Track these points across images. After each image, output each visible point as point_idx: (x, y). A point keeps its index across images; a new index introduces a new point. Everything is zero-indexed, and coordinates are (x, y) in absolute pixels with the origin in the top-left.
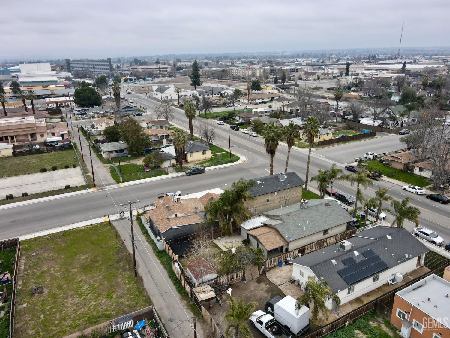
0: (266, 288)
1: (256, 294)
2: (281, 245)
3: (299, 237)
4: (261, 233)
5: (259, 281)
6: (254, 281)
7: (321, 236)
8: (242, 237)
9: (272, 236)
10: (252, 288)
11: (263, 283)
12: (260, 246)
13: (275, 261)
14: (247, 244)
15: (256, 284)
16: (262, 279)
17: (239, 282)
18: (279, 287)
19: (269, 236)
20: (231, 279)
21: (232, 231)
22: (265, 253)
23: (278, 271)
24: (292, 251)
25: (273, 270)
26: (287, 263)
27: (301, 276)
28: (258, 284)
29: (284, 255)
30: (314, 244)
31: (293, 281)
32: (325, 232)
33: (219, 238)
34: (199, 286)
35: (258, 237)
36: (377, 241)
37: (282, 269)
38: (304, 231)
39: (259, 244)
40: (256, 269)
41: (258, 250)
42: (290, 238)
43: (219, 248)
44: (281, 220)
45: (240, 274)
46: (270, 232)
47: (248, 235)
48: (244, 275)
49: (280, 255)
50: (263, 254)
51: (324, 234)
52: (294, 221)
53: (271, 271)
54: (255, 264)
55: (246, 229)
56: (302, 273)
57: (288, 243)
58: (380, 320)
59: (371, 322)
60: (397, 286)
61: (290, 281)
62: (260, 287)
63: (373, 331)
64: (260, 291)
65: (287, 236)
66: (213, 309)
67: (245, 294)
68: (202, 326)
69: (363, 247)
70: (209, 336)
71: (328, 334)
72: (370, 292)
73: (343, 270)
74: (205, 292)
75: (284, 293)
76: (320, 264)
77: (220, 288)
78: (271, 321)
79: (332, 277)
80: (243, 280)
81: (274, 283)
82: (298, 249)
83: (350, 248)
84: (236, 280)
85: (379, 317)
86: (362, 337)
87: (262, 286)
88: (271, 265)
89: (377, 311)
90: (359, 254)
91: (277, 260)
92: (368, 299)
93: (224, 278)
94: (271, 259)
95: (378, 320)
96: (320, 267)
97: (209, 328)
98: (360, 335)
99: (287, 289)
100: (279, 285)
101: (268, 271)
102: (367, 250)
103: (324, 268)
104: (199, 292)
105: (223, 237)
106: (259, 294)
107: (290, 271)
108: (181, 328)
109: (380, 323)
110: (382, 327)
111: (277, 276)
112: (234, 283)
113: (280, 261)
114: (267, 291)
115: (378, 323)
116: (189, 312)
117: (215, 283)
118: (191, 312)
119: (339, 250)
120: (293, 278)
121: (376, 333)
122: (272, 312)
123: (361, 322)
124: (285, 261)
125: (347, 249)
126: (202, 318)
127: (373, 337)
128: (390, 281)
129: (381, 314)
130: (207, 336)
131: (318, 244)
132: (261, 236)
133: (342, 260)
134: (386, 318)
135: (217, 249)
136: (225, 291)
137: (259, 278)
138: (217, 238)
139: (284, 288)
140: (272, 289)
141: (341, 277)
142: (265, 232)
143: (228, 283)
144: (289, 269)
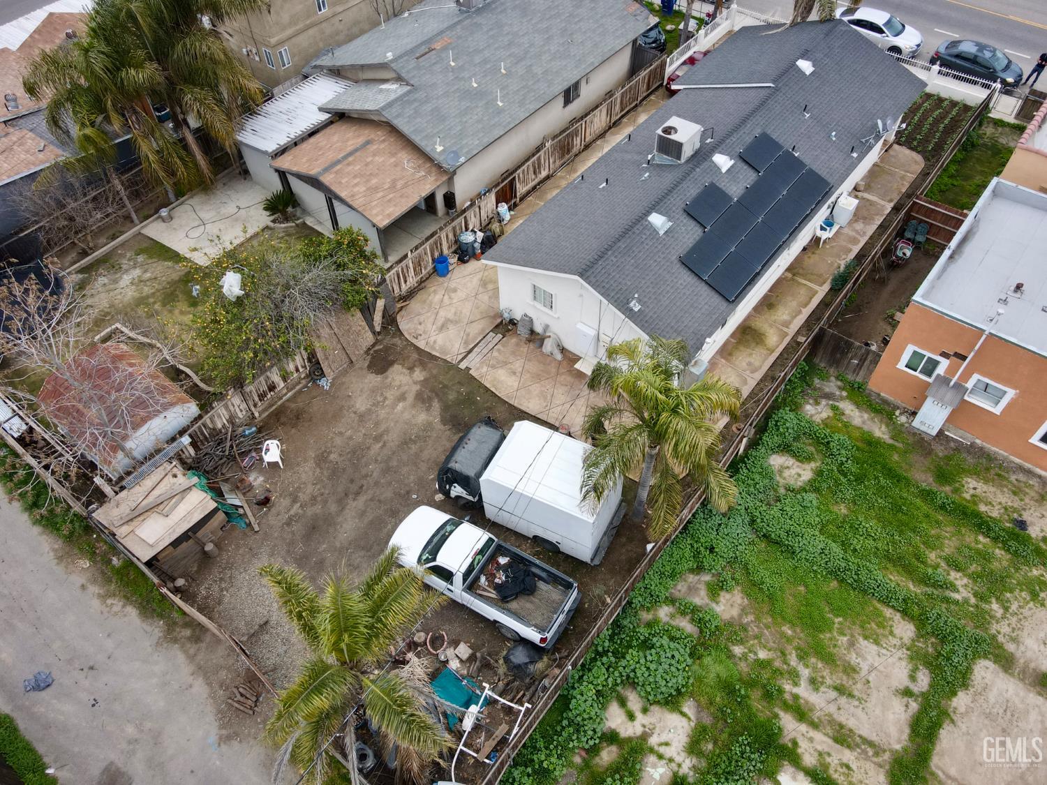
0: (415, 383)
1: (383, 427)
2: (425, 191)
3: (486, 140)
4: (331, 156)
5: (380, 361)
6: (361, 369)
7: (557, 116)
9: (379, 159)
10: (361, 404)
11: (397, 368)
12: (343, 215)
13: (418, 264)
15: (373, 379)
16: (387, 349)
17: (300, 392)
18: (463, 366)
20: (262, 396)
22: (374, 244)
23: (438, 297)
24: (472, 204)
25: (420, 296)
26: (464, 254)
27: (540, 306)
28: (379, 378)
29: (449, 228)
30: (542, 153)
31: (506, 326)
32: (570, 95)
33: (164, 212)
35: (327, 179)
36: (773, 91)
37: (453, 285)
38: (500, 111)
39: (336, 204)
40: (357, 318)
41: (338, 236)
42: (457, 155)
43: (175, 256)
44: (399, 79)
46: (368, 143)
47: (282, 175)
48: (312, 358)
49: (432, 235)
50: (368, 249)
51: (567, 101)
52: (451, 76)
53: (414, 305)
54: (347, 306)
55: (265, 153)
56: (540, 296)
57: (451, 175)
58: (832, 386)
59: (808, 407)
60: (844, 244)
61: (497, 326)
62: (390, 386)
63: (828, 443)
64: (394, 406)
65: (442, 148)
66: (225, 556)
67: (338, 441)
68: (191, 658)
69: (736, 128)
70: (238, 696)
71: (695, 513)
72: (771, 290)
73: (697, 248)
74: (161, 507)
75: (488, 386)
76: (614, 249)
77: (228, 448)
78: (481, 552)
79: (668, 288)
80: (314, 381)
81: (438, 355)
82: (494, 191)
83: (698, 145)
84: (287, 388)
85: (825, 378)
86: (799, 475)
87: (397, 383)
88: (408, 283)
89: (816, 360)
90: (733, 162)
91: (425, 257)
92: (773, 318)
93: (229, 403)
94: (400, 261)
95: (827, 390)
96: (615, 260)
97: (229, 655)
98: (793, 472)
99: (493, 367)
100: (460, 357)
101: (402, 307)
102: (752, 137)
103: (633, 261)
104: (131, 520)
105: (182, 203)
106: (397, 422)
107: (484, 283)
108: (93, 705)
109: (834, 400)
110: (847, 412)
111: (443, 319)
112: (283, 405)
113: (436, 254)
114: (422, 399)
115: (831, 402)
116: (115, 609)
117: (196, 443)
118: (124, 606)
119: (657, 161)
120: (506, 315)
121: (842, 446)
122: (471, 498)
123: (788, 425)
124: (454, 248)
125: (687, 152)
126: (187, 619)
127: (835, 468)
128: (822, 228)
129: (831, 366)
130: (230, 701)
131: (555, 150)
132: (336, 173)
133: (683, 206)
134: (850, 377)
135: (170, 264)
136: (254, 454)
137: (377, 348)
138: (157, 211)
139: (482, 363)
140: (441, 383)
141: (696, 279)
142: (349, 149)
143: (257, 415)
144: (479, 276)
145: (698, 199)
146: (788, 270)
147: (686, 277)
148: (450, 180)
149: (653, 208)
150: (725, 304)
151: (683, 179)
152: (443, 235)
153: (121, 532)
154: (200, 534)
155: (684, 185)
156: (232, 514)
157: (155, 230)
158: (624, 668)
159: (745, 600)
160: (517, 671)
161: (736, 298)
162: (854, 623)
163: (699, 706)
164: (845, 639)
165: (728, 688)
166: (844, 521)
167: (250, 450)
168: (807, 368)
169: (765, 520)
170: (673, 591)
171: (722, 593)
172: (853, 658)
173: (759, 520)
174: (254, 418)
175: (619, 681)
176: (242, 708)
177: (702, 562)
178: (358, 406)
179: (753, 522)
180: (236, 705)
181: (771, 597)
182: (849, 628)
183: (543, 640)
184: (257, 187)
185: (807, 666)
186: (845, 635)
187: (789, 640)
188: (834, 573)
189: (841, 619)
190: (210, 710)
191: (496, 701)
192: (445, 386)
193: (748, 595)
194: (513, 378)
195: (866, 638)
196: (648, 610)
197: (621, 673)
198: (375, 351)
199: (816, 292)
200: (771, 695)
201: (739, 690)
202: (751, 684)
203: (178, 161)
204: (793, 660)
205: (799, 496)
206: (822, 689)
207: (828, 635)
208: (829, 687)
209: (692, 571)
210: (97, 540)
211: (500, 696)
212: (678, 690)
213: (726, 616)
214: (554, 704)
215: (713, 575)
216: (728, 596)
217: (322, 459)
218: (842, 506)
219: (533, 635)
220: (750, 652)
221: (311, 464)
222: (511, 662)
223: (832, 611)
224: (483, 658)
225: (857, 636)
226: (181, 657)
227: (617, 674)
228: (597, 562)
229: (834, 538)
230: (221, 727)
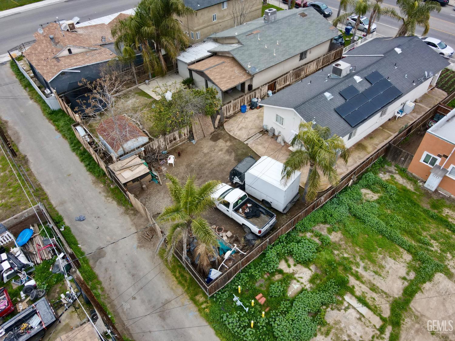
0: (227, 146)
1: (212, 159)
2: (242, 81)
3: (268, 66)
4: (209, 66)
5: (215, 138)
6: (208, 139)
7: (296, 63)
8: (181, 76)
9: (227, 68)
10: (206, 150)
11: (221, 140)
12: (210, 85)
13: (235, 106)
14: (191, 85)
15: (212, 143)
16: (218, 134)
17: (184, 143)
18: (245, 143)
19: (222, 69)
20: (171, 141)
21: (164, 68)
22: (219, 96)
23: (240, 120)
24: (258, 88)
25: (234, 118)
26: (253, 106)
27: (278, 123)
28: (214, 143)
29: (248, 95)
30: (288, 74)
31: (264, 132)
32: (303, 55)
33: (147, 81)
34: (120, 160)
35: (207, 73)
36: (382, 58)
37: (246, 116)
38: (274, 57)
39: (209, 83)
40: (209, 120)
41: (208, 91)
42: (255, 69)
43: (149, 97)
44: (239, 42)
45: (185, 131)
46: (223, 62)
48: (191, 131)
49: (242, 96)
50: (217, 96)
51: (301, 59)
52: (258, 43)
53: (231, 121)
54: (206, 114)
55: (186, 63)
56: (279, 119)
57: (252, 77)
58: (392, 169)
59: (381, 175)
60: (407, 120)
61: (261, 132)
62: (217, 146)
63: (387, 187)
64: (218, 152)
65: (250, 66)
66: (149, 191)
67: (195, 161)
68: (132, 220)
69: (366, 68)
70: (146, 235)
71: (327, 202)
72: (372, 132)
73: (342, 106)
74: (131, 168)
75: (254, 150)
76: (309, 102)
77: (156, 156)
78: (241, 199)
79: (328, 119)
80: (190, 140)
81: (237, 138)
82: (268, 85)
83: (349, 72)
84: (180, 141)
85: (390, 165)
86: (373, 197)
87: (220, 145)
88: (230, 113)
89: (387, 158)
90: (362, 79)
91: (238, 104)
92: (372, 142)
93: (159, 140)
94: (228, 103)
95: (390, 170)
96: (309, 106)
97: (145, 221)
98: (370, 196)
99: (257, 144)
100: (245, 140)
101: (226, 121)
102: (371, 72)
103: (315, 107)
104: (120, 170)
105: (153, 80)
106: (218, 158)
107: (258, 117)
108: (97, 228)
109: (392, 173)
110: (397, 178)
111: (241, 127)
112: (177, 147)
113: (242, 104)
114: (228, 152)
115: (391, 174)
116: (109, 201)
117: (146, 152)
118: (112, 201)
119: (332, 77)
120: (265, 127)
121: (392, 188)
122: (241, 183)
123: (370, 177)
124: (249, 104)
125: (344, 74)
126: (133, 208)
127: (388, 197)
128: (398, 113)
129: (393, 161)
130: (143, 235)
131: (293, 74)
132: (210, 71)
133: (339, 91)
134: (400, 166)
135: (146, 98)
136: (164, 160)
137: (214, 133)
138: (144, 81)
139: (253, 143)
140: (236, 147)
141: (340, 117)
142: (216, 64)
143: (168, 148)
144: (257, 114)
145: (345, 90)
146: (381, 126)
147: (336, 116)
148: (252, 79)
149: (327, 90)
150: (350, 128)
151: (341, 82)
152: (246, 97)
153: (117, 173)
154: (142, 180)
155: (341, 84)
156: (154, 177)
157: (143, 87)
158: (289, 247)
159: (342, 236)
160: (248, 242)
161: (355, 126)
162: (386, 251)
163: (317, 268)
164: (381, 256)
165: (330, 263)
166: (388, 215)
167: (163, 159)
168: (382, 160)
169: (355, 209)
170: (313, 228)
171: (333, 232)
172: (383, 263)
173: (352, 209)
174: (167, 149)
175: (286, 252)
176: (147, 238)
177: (327, 219)
178: (204, 151)
179: (350, 209)
180: (145, 237)
181: (353, 236)
182: (384, 252)
183: (260, 232)
184: (181, 77)
185: (364, 263)
186: (382, 255)
187: (357, 252)
188: (381, 232)
189: (381, 249)
190: (136, 237)
191: (239, 252)
192: (238, 149)
193: (344, 235)
194: (264, 149)
195: (390, 257)
196: (303, 232)
198: (214, 134)
199: (391, 135)
200: (347, 269)
201: (334, 264)
202: (340, 264)
204: (358, 259)
205: (370, 203)
206: (368, 271)
207: (374, 253)
208: (371, 271)
209: (322, 223)
210: (107, 179)
211: (241, 250)
212: (309, 259)
213: (333, 240)
214: (260, 256)
215: (331, 226)
216: (335, 233)
217: (188, 166)
218: (389, 211)
219: (255, 229)
220: (341, 254)
221: (184, 167)
222: (246, 238)
223: (377, 245)
224: (236, 236)
225: (387, 256)
226: (129, 219)
227: (286, 249)
228: (285, 212)
229: (383, 220)
230: (139, 243)
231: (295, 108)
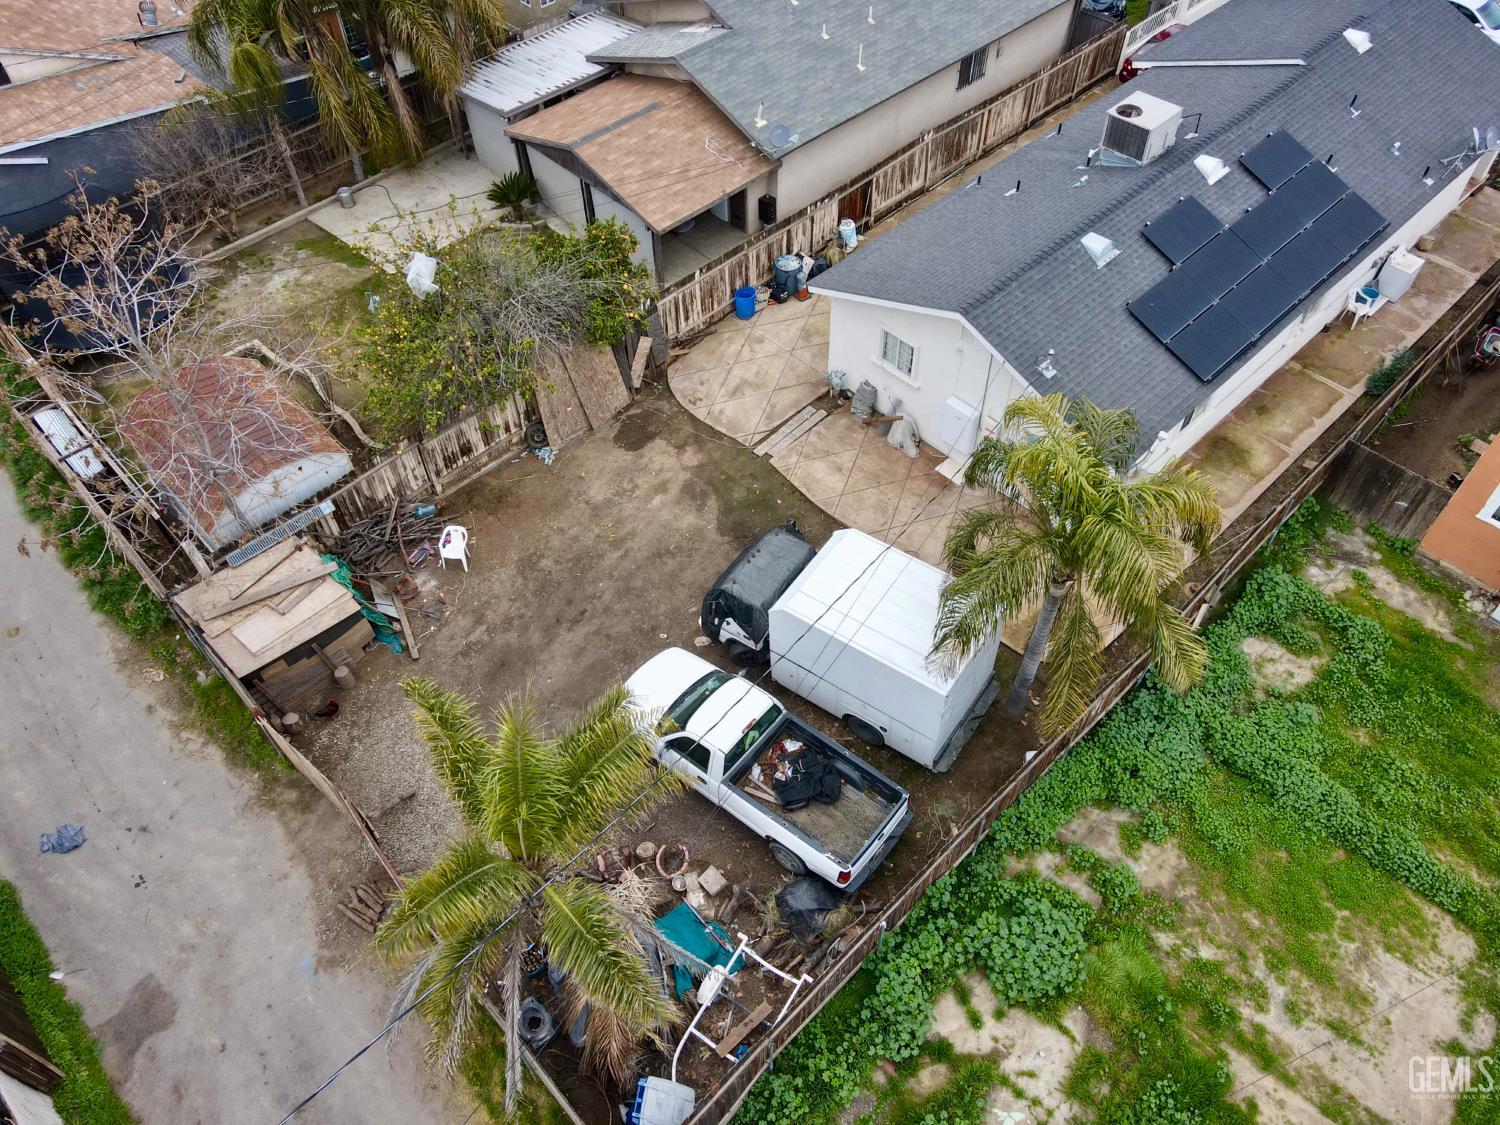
0: (685, 469)
1: (628, 528)
2: (731, 188)
3: (834, 119)
4: (597, 122)
5: (634, 432)
6: (604, 439)
7: (945, 99)
8: (485, 165)
9: (668, 132)
10: (598, 491)
11: (659, 443)
12: (604, 209)
13: (709, 293)
14: (526, 203)
15: (621, 457)
16: (647, 416)
17: (508, 464)
18: (760, 451)
19: (649, 138)
20: (450, 461)
22: (643, 254)
23: (733, 348)
24: (802, 213)
25: (708, 343)
26: (782, 288)
27: (891, 368)
28: (629, 456)
29: (762, 245)
30: (917, 149)
31: (834, 399)
32: (969, 68)
33: (344, 193)
34: (225, 565)
35: (585, 153)
36: (1301, 74)
37: (758, 332)
38: (860, 78)
39: (598, 197)
40: (605, 360)
41: (593, 240)
42: (786, 132)
43: (355, 257)
44: (713, 18)
45: (507, 415)
46: (654, 107)
47: (521, 145)
48: (532, 412)
49: (735, 252)
50: (635, 259)
51: (964, 81)
52: (790, 21)
53: (697, 355)
54: (592, 337)
55: (499, 113)
56: (894, 351)
57: (772, 165)
58: (1357, 541)
59: (1313, 571)
60: (1393, 327)
61: (819, 399)
62: (644, 469)
63: (1345, 629)
64: (648, 499)
65: (765, 122)
66: (363, 690)
67: (556, 541)
68: (293, 835)
69: (1237, 121)
70: (355, 901)
71: (1111, 712)
72: (1266, 385)
73: (1155, 294)
74: (277, 600)
75: (796, 484)
76: (1021, 279)
77: (389, 531)
78: (758, 726)
79: (1104, 350)
80: (531, 450)
81: (724, 431)
82: (838, 197)
83: (1171, 141)
84: (489, 455)
85: (1346, 528)
86: (1291, 675)
87: (657, 466)
88: (691, 321)
89: (1334, 499)
90: (1227, 170)
91: (720, 284)
92: (1266, 428)
93: (399, 463)
94: (682, 283)
95: (1348, 547)
96: (1022, 296)
97: (349, 838)
98: (1281, 668)
99: (808, 457)
100: (758, 438)
101: (677, 356)
102: (1263, 137)
103: (1050, 302)
104: (230, 613)
105: (372, 184)
106: (649, 523)
107: (807, 335)
108: (137, 885)
109: (1358, 563)
110: (1380, 585)
111: (738, 381)
112: (479, 480)
113: (738, 284)
114: (692, 493)
115: (1353, 567)
116: (192, 747)
117: (342, 515)
118: (205, 745)
119: (1104, 161)
120: (836, 381)
121: (1368, 634)
122: (751, 644)
123: (1279, 591)
124: (766, 278)
125: (1154, 148)
126: (295, 776)
127: (1353, 670)
128: (1359, 299)
129: (1358, 509)
130: (341, 907)
131: (937, 149)
132: (600, 144)
133: (1140, 227)
134: (1389, 531)
135: (344, 266)
136: (427, 545)
137: (632, 412)
138: (334, 192)
139: (790, 450)
140: (723, 473)
141: (1150, 341)
142: (623, 114)
143: (439, 488)
144: (800, 323)
145: (1164, 221)
146: (1296, 358)
147: (1133, 337)
148: (772, 176)
149: (1091, 225)
150: (1193, 384)
151: (1143, 187)
152: (752, 254)
153: (211, 629)
154: (330, 650)
155: (1146, 195)
156: (382, 629)
157: (329, 218)
158: (973, 940)
159: (1184, 861)
160: (796, 921)
161: (1215, 377)
162: (1370, 923)
163: (1092, 1023)
164: (1353, 946)
165: (1144, 998)
166: (1363, 756)
167: (422, 540)
168: (1317, 509)
169: (1229, 736)
170: (1063, 831)
171: (1146, 846)
172: (1364, 980)
173: (1218, 736)
174: (434, 493)
175: (961, 960)
176: (358, 920)
177: (1117, 791)
178: (592, 492)
179: (1208, 736)
180: (350, 914)
181: (1229, 862)
182: (1361, 929)
183: (843, 877)
184: (484, 171)
185: (1282, 981)
186: (1353, 940)
187: (1254, 935)
188: (1341, 836)
189: (1346, 913)
190: (310, 915)
191: (756, 965)
192: (729, 479)
193: (1189, 854)
194: (837, 476)
195: (1388, 949)
196: (1020, 854)
197: (965, 948)
198: (629, 417)
199: (1340, 396)
200: (1215, 1020)
201: (1163, 1004)
202: (1184, 997)
203: (371, 112)
204: (1259, 969)
205: (1288, 706)
206: (1306, 1023)
207: (1323, 936)
208: (1319, 1021)
209: (1097, 803)
210: (181, 643)
211: (764, 957)
212: (1059, 989)
213: (1149, 883)
214: (850, 982)
215: (1133, 814)
216: (1154, 850)
217: (527, 565)
218: (1362, 732)
219: (827, 866)
220: (1186, 945)
221: (510, 570)
222: (788, 905)
223: (1331, 898)
224: (743, 894)
225: (1374, 945)
226: (277, 832)
227: (959, 947)
228: (943, 767)
229: (1344, 780)
230: (323, 945)
231: (965, 313)
